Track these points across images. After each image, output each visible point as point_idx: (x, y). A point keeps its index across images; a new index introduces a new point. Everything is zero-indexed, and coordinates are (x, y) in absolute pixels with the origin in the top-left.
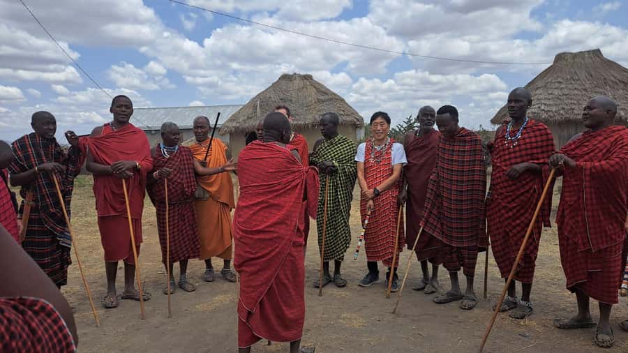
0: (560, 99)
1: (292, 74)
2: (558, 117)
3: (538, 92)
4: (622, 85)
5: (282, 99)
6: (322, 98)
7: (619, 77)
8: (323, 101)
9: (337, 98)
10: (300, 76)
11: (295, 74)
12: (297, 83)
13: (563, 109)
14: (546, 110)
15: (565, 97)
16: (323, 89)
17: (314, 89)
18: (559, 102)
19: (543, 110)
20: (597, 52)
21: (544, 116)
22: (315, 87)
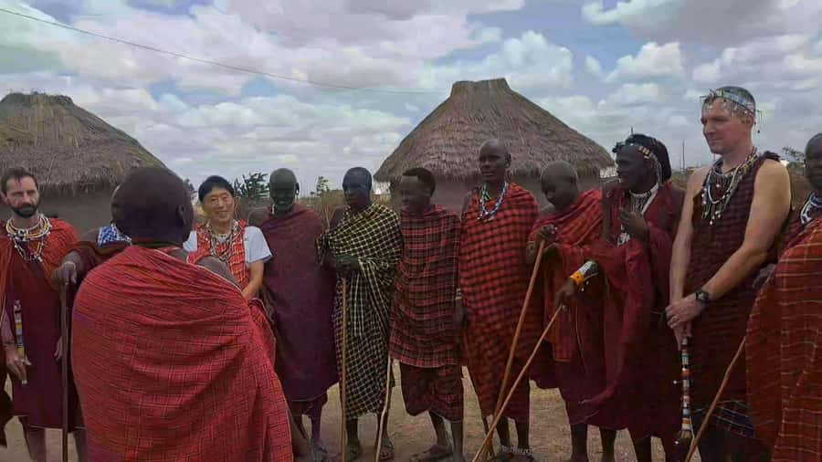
0: (465, 146)
1: (29, 93)
2: (464, 172)
3: (436, 136)
4: (535, 128)
5: (10, 140)
6: (93, 137)
7: (531, 118)
8: (97, 143)
9: (121, 137)
10: (45, 96)
11: (36, 93)
12: (40, 111)
13: (469, 159)
14: (448, 160)
15: (469, 143)
16: (94, 123)
17: (78, 122)
18: (462, 150)
19: (445, 161)
20: (501, 83)
21: (446, 170)
22: (81, 121)
